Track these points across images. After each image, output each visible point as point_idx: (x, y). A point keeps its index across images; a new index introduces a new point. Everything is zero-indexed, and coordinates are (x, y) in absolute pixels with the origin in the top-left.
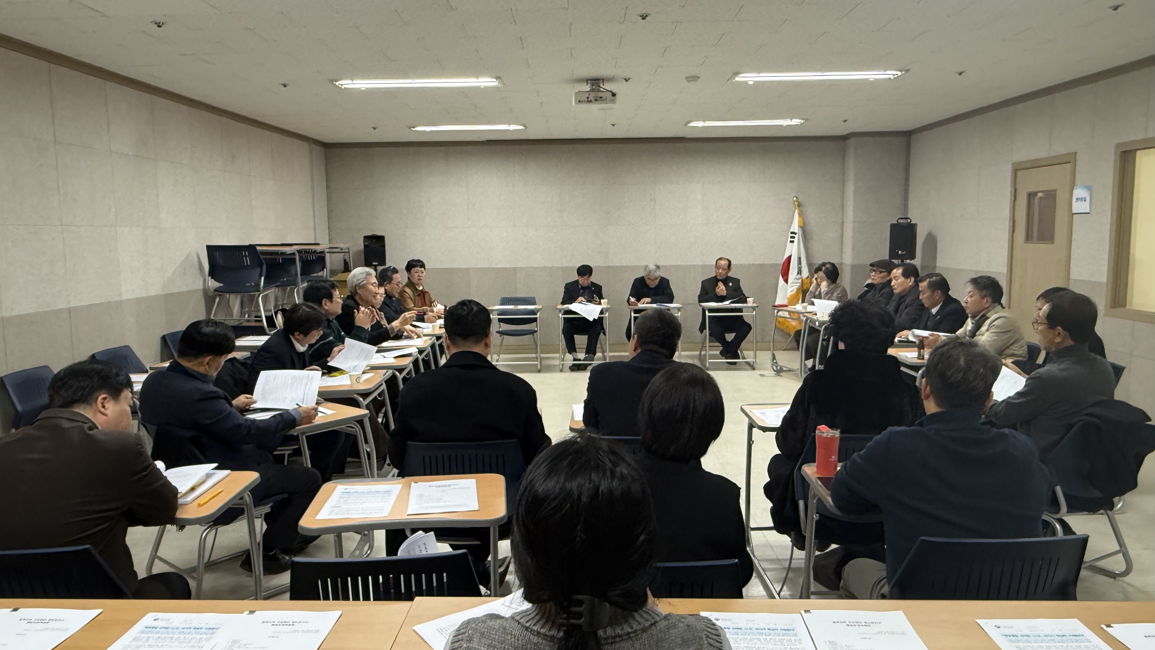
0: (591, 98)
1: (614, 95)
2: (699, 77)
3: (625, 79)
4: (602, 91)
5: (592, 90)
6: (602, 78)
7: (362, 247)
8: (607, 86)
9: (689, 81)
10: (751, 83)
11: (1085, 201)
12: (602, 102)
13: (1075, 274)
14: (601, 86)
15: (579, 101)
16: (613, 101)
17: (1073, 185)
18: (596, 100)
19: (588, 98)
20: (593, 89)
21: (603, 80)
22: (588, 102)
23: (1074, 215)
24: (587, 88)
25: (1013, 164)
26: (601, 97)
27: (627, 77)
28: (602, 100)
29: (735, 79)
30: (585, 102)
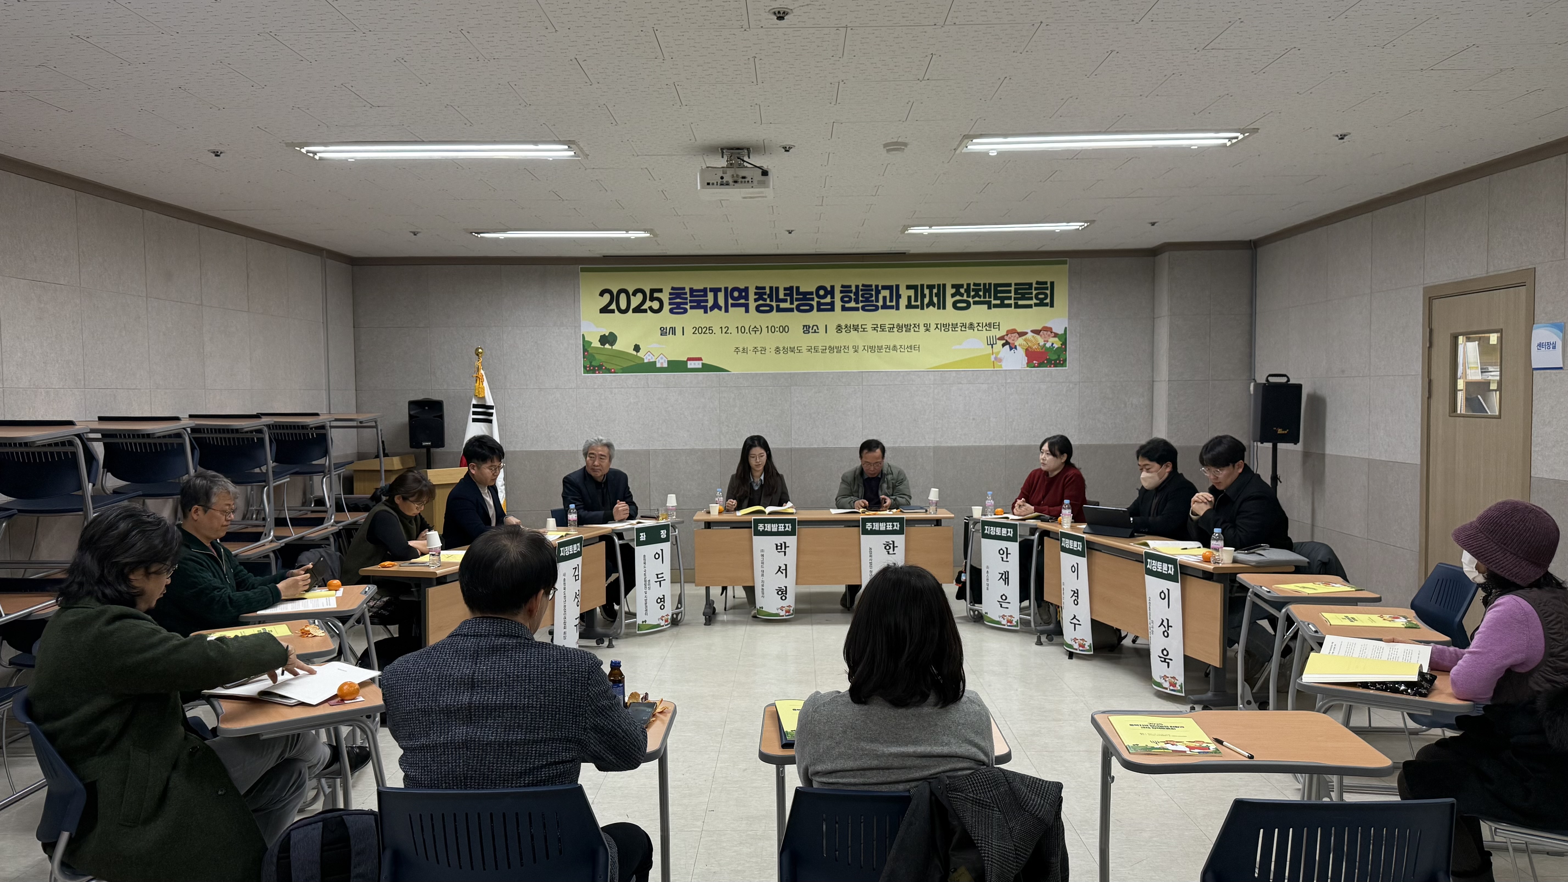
0: (728, 178)
1: (765, 173)
2: (905, 145)
3: (785, 148)
4: (747, 167)
5: (730, 166)
6: (747, 145)
8: (755, 160)
9: (888, 151)
10: (993, 153)
11: (1554, 348)
12: (746, 184)
13: (1541, 469)
14: (746, 159)
15: (708, 184)
16: (763, 184)
17: (1531, 322)
18: (736, 182)
19: (722, 178)
20: (731, 164)
21: (748, 149)
22: (722, 184)
23: (1534, 372)
24: (722, 162)
25: (1425, 289)
26: (744, 178)
27: (787, 143)
28: (745, 182)
29: (967, 147)
30: (717, 184)
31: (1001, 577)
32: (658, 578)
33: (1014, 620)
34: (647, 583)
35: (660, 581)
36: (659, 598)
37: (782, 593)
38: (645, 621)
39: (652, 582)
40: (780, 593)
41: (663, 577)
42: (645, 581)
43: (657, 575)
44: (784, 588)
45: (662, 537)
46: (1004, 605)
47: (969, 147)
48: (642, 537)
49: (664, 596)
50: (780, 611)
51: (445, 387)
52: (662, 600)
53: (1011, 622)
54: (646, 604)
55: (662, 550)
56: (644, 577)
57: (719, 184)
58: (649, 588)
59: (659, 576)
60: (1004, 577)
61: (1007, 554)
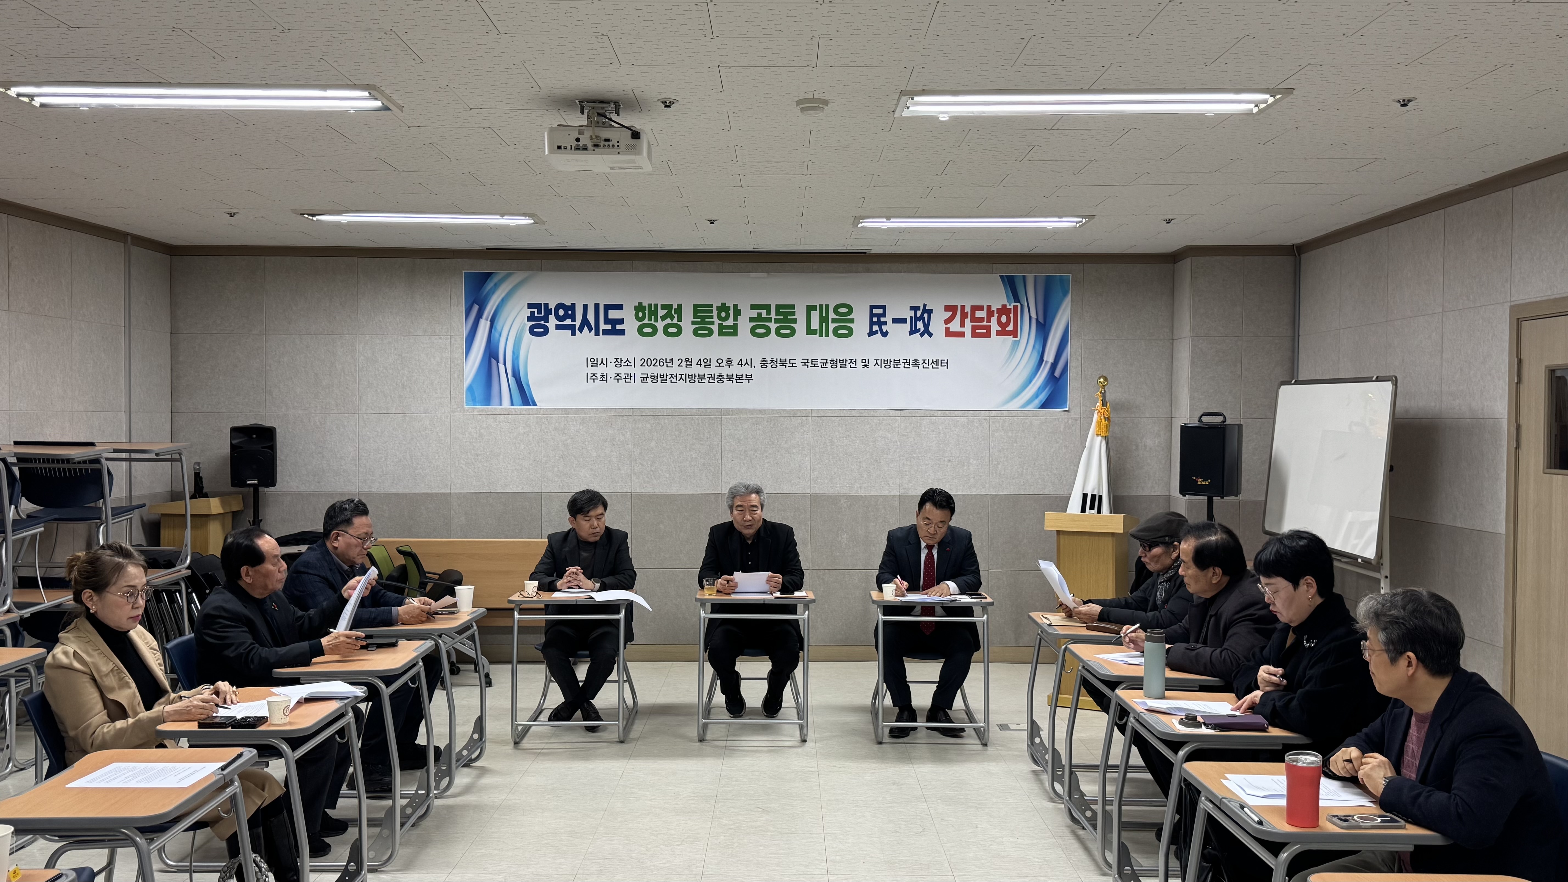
0: (585, 140)
1: (636, 135)
2: (826, 102)
3: (664, 102)
4: (613, 127)
5: (591, 125)
6: (615, 98)
7: (226, 450)
8: (625, 119)
9: (803, 110)
10: (944, 118)
12: (611, 150)
14: (614, 117)
15: (559, 148)
16: (633, 150)
18: (596, 146)
19: (578, 140)
20: (593, 123)
21: (617, 104)
22: (577, 149)
24: (583, 120)
25: (1512, 307)
26: (607, 140)
27: (668, 96)
28: (609, 146)
29: (908, 108)
30: (571, 149)
47: (911, 108)
51: (283, 410)
57: (573, 148)
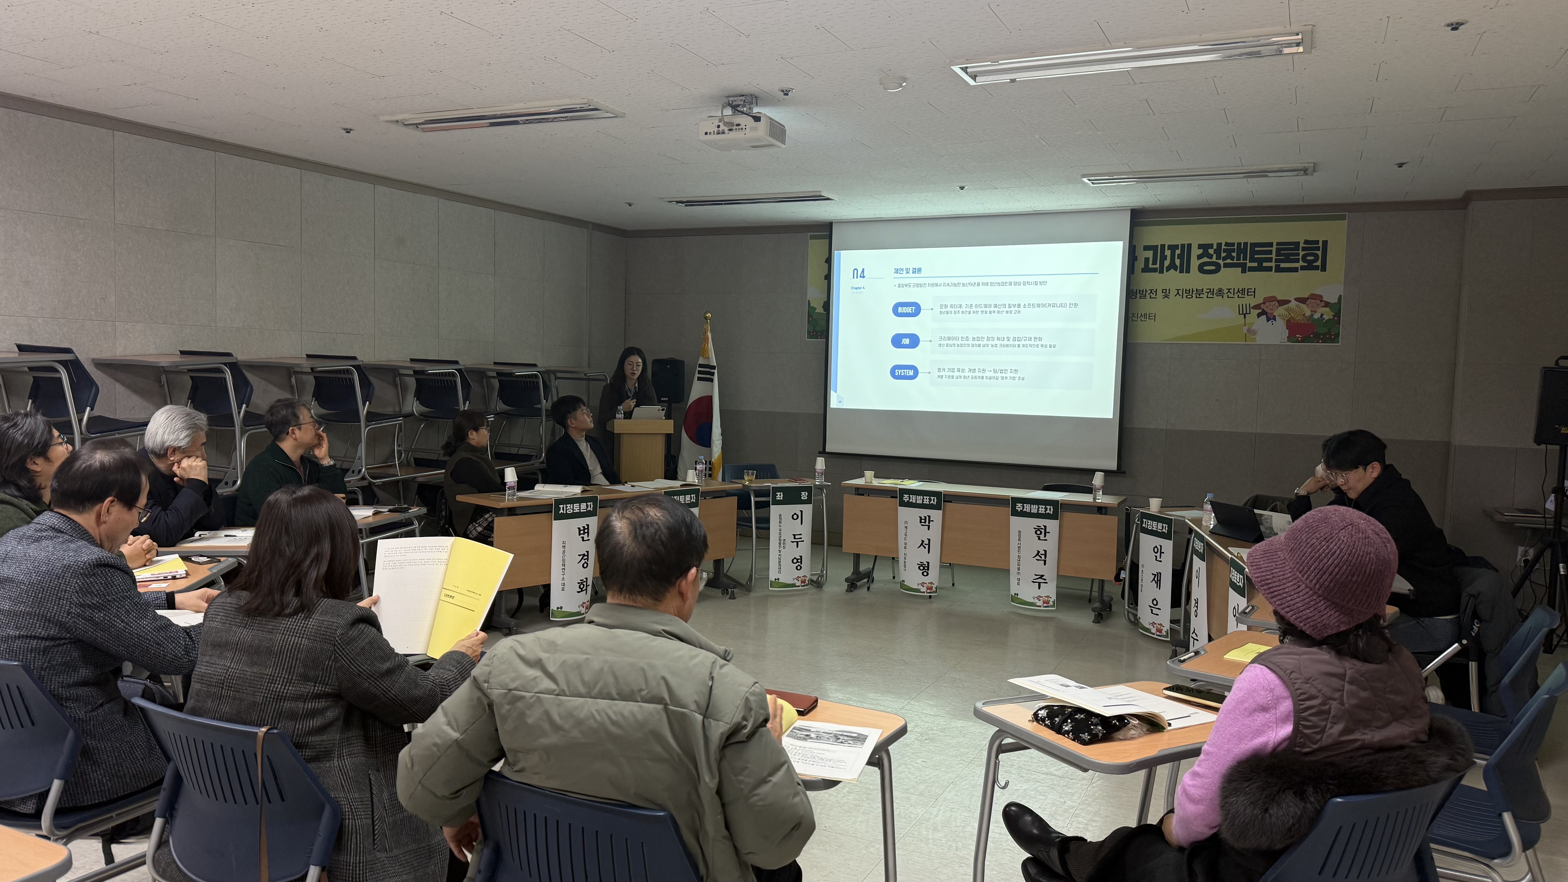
3: (784, 92)
27: (788, 86)
31: (1154, 579)
32: (795, 538)
33: (1164, 629)
34: (782, 543)
35: (797, 542)
36: (795, 558)
37: (924, 569)
38: (778, 579)
39: (788, 542)
40: (922, 568)
41: (801, 538)
42: (780, 540)
43: (794, 535)
44: (926, 564)
45: (802, 498)
46: (1155, 611)
48: (779, 496)
49: (801, 557)
50: (920, 587)
52: (798, 561)
53: (1160, 631)
54: (779, 562)
55: (802, 511)
56: (778, 536)
58: (784, 548)
59: (797, 537)
60: (1156, 579)
61: (1161, 553)
